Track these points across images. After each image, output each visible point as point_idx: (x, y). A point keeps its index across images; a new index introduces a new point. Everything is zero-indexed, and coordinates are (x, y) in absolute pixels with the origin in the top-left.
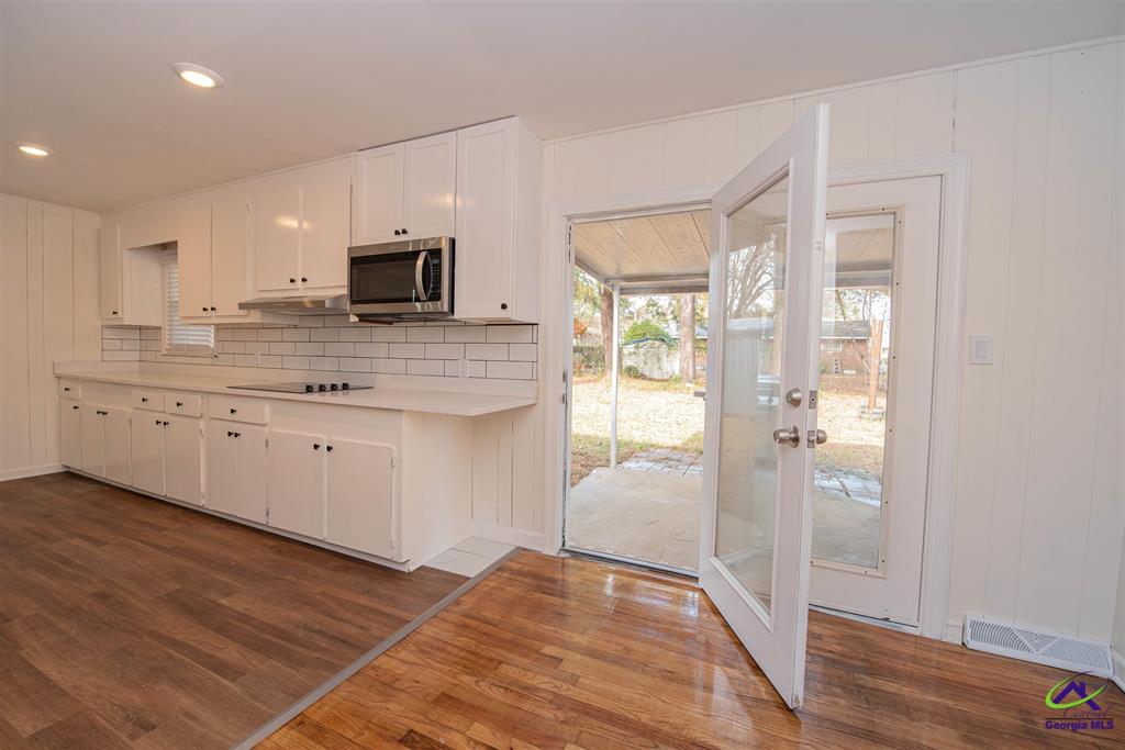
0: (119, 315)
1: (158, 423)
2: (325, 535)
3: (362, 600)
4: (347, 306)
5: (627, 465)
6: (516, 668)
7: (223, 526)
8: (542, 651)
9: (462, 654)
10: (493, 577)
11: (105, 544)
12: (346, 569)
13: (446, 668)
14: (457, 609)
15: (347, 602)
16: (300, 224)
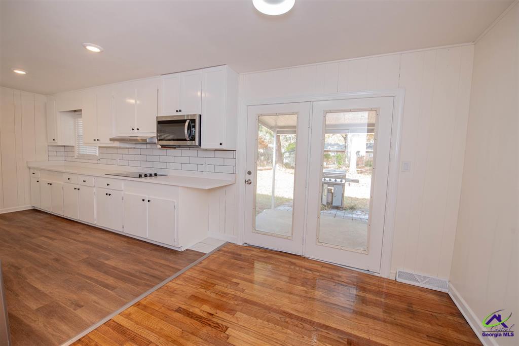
0: (56, 141)
1: (75, 189)
2: (147, 236)
3: (162, 262)
4: (156, 141)
5: (279, 208)
6: (221, 287)
7: (104, 232)
8: (232, 281)
9: (201, 281)
10: (216, 253)
11: (55, 239)
12: (155, 250)
13: (194, 286)
14: (200, 265)
15: (156, 262)
16: (136, 102)
